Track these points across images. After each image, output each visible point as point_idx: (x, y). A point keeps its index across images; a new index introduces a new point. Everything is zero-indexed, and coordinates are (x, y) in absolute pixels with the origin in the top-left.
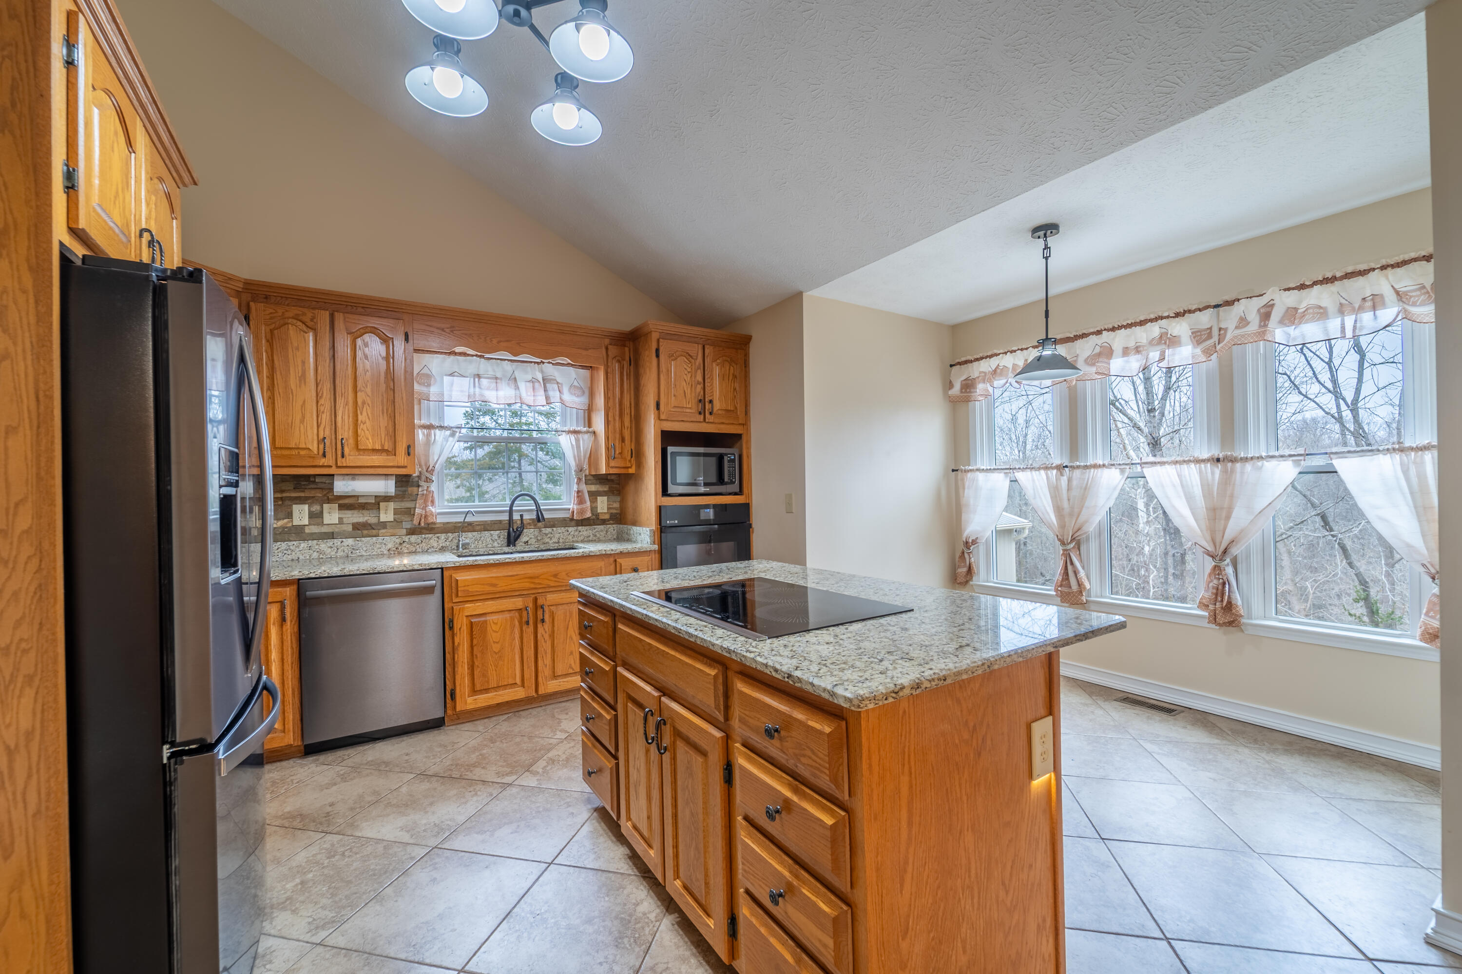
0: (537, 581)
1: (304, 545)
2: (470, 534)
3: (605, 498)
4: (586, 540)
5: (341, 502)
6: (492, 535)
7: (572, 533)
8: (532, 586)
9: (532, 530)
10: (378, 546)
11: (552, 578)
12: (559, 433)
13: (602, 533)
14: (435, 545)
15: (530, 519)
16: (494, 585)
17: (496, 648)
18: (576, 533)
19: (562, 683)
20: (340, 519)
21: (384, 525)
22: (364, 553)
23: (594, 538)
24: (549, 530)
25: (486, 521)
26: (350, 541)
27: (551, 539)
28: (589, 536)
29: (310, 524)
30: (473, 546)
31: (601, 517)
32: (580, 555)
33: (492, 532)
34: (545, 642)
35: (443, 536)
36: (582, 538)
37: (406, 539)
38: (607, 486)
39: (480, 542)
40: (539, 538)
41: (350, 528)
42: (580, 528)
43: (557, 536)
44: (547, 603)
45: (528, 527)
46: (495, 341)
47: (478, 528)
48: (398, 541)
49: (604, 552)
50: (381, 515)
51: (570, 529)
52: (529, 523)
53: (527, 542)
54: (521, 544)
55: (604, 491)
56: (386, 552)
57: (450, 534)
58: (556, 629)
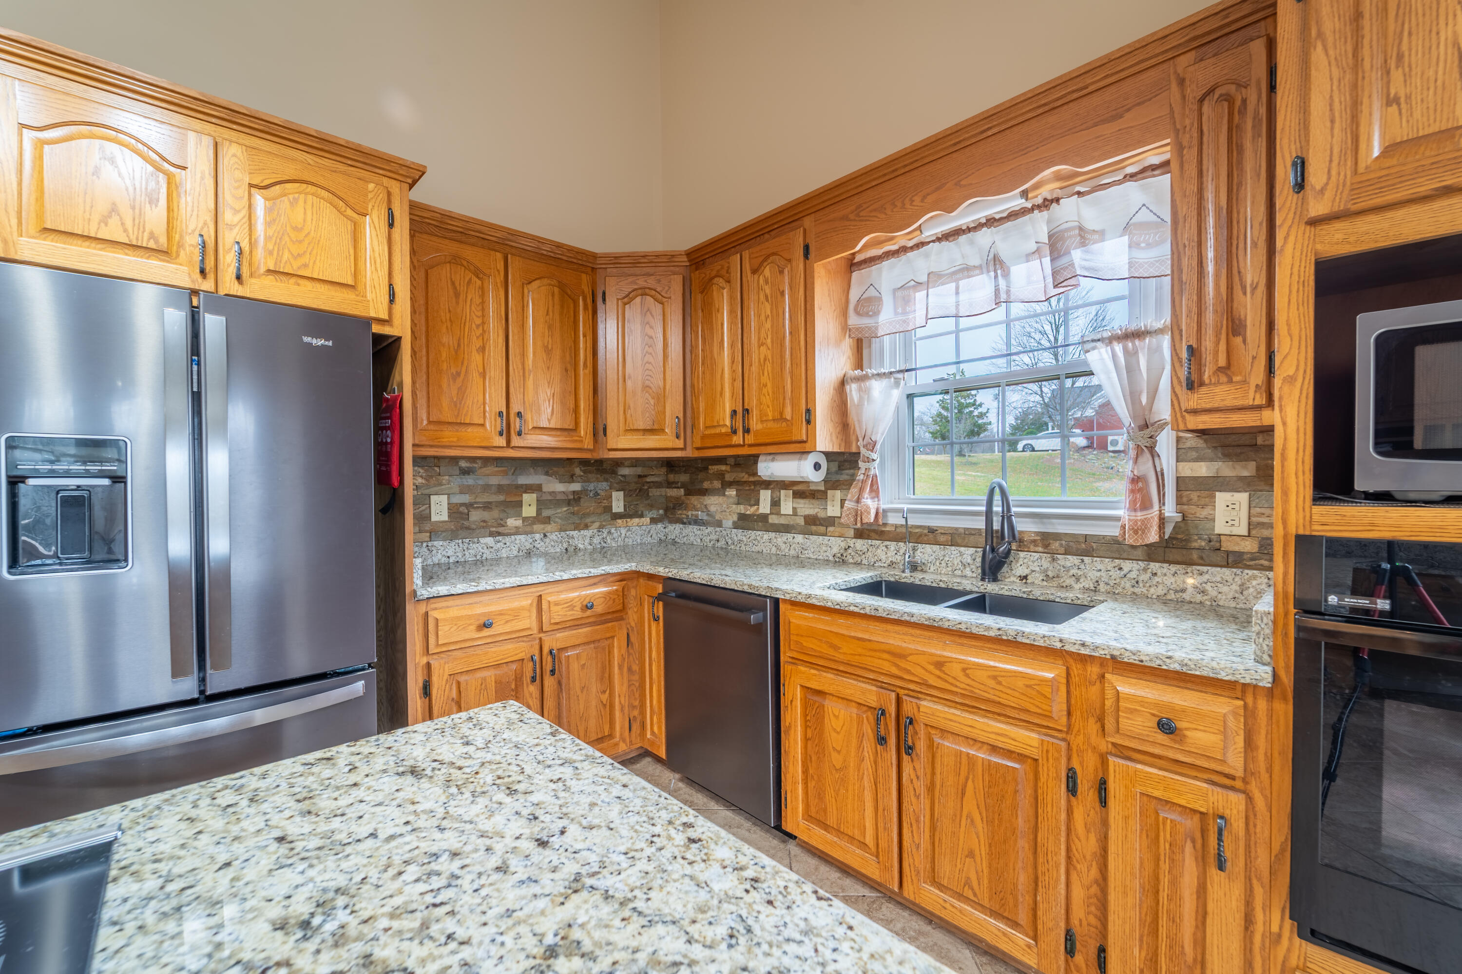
0: (903, 664)
1: (766, 536)
2: (928, 548)
3: (1242, 498)
4: (1171, 596)
5: (795, 488)
6: (961, 554)
7: (1133, 575)
8: (894, 671)
9: (1037, 555)
10: (824, 548)
11: (931, 668)
12: (1088, 346)
13: (1225, 589)
14: (883, 557)
15: (1037, 533)
16: (836, 648)
17: (837, 760)
18: (1145, 577)
19: (947, 906)
20: (794, 509)
21: (831, 521)
22: (811, 556)
23: (1199, 598)
24: (1073, 560)
25: (957, 529)
26: (800, 538)
27: (1078, 580)
28: (1183, 591)
29: (771, 513)
30: (932, 570)
31: (1227, 545)
32: (992, 634)
33: (962, 549)
34: (918, 797)
35: (893, 545)
36: (1160, 591)
37: (851, 542)
38: (1252, 465)
39: (944, 564)
40: (1050, 574)
41: (801, 521)
42: (1154, 566)
43: (1093, 575)
44: (921, 718)
45: (1032, 548)
46: (917, 199)
47: (942, 539)
48: (843, 545)
49: (1058, 645)
50: (829, 508)
51: (1127, 565)
52: (1034, 541)
53: (1026, 577)
54: (1012, 579)
55: (1241, 479)
56: (831, 558)
57: (901, 544)
58: (938, 778)
